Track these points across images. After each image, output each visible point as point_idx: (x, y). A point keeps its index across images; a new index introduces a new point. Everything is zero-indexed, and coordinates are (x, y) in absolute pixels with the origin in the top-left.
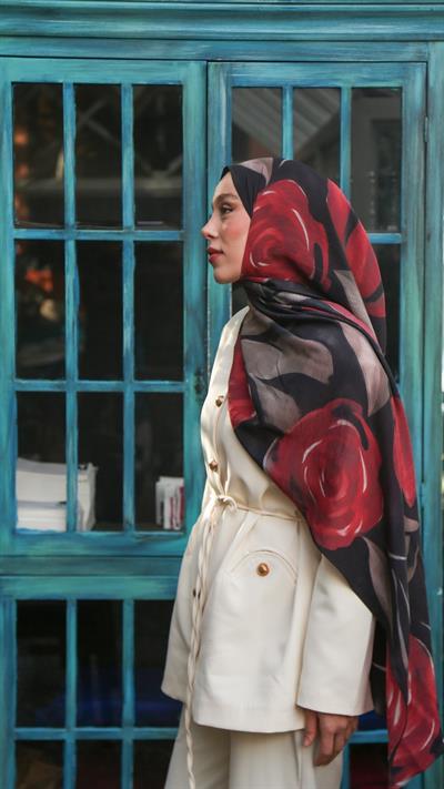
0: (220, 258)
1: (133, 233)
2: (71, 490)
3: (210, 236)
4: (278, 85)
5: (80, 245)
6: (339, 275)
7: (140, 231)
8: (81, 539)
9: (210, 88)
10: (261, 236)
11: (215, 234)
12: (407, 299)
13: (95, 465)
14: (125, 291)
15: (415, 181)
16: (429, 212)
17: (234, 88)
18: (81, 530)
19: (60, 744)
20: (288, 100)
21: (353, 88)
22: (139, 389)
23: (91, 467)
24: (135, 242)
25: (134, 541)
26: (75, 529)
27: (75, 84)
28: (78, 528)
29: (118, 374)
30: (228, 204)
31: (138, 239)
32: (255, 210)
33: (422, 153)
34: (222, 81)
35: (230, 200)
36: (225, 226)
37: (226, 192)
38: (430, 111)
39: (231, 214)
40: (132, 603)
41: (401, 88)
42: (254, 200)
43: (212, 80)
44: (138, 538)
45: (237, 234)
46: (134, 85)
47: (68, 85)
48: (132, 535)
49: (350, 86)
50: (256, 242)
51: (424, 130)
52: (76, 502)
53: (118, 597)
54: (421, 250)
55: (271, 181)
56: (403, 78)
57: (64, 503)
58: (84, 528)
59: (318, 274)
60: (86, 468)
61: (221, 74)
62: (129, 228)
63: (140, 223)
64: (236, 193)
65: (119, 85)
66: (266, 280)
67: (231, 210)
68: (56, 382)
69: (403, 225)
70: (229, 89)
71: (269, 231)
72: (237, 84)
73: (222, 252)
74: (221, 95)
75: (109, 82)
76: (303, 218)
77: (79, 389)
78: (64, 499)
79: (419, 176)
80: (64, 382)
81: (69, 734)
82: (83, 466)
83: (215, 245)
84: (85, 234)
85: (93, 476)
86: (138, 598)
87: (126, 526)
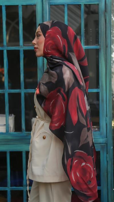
0: (37, 50)
1: (23, 47)
2: (7, 121)
3: (34, 44)
4: (63, 4)
5: (8, 51)
6: (70, 54)
7: (25, 47)
8: (10, 134)
9: (44, 6)
10: (48, 43)
11: (36, 43)
12: (101, 64)
13: (14, 114)
14: (21, 64)
15: (103, 31)
16: (107, 39)
17: (51, 5)
18: (10, 132)
19: (6, 191)
20: (66, 8)
21: (85, 5)
22: (25, 92)
23: (13, 115)
24: (23, 50)
25: (25, 135)
26: (8, 132)
27: (5, 6)
28: (9, 132)
29: (19, 88)
30: (39, 34)
31: (24, 49)
32: (46, 35)
33: (105, 22)
34: (47, 3)
35: (39, 33)
36: (38, 40)
37: (38, 31)
38: (107, 10)
39: (40, 37)
40: (25, 152)
41: (98, 4)
42: (46, 33)
43: (44, 3)
44: (26, 134)
45: (41, 43)
46: (22, 5)
47: (3, 6)
48: (25, 133)
49: (84, 4)
50: (46, 45)
51: (105, 16)
52: (9, 124)
53: (21, 151)
54: (105, 50)
55: (51, 27)
56: (99, 1)
57: (5, 125)
58: (11, 131)
59: (64, 53)
60: (11, 115)
61: (47, 2)
62: (22, 46)
63: (25, 45)
64: (41, 31)
65: (18, 5)
66: (50, 56)
67: (40, 36)
68: (2, 90)
69: (100, 43)
70: (49, 6)
71: (50, 42)
72: (52, 4)
73: (37, 48)
74: (47, 7)
75: (15, 5)
76: (60, 37)
77: (9, 92)
78: (5, 124)
79: (104, 29)
80: (4, 90)
81: (9, 189)
82: (10, 115)
83: (36, 46)
84: (9, 48)
85: (14, 117)
86: (26, 151)
87: (23, 131)
